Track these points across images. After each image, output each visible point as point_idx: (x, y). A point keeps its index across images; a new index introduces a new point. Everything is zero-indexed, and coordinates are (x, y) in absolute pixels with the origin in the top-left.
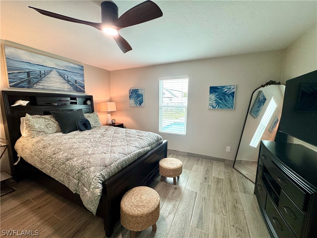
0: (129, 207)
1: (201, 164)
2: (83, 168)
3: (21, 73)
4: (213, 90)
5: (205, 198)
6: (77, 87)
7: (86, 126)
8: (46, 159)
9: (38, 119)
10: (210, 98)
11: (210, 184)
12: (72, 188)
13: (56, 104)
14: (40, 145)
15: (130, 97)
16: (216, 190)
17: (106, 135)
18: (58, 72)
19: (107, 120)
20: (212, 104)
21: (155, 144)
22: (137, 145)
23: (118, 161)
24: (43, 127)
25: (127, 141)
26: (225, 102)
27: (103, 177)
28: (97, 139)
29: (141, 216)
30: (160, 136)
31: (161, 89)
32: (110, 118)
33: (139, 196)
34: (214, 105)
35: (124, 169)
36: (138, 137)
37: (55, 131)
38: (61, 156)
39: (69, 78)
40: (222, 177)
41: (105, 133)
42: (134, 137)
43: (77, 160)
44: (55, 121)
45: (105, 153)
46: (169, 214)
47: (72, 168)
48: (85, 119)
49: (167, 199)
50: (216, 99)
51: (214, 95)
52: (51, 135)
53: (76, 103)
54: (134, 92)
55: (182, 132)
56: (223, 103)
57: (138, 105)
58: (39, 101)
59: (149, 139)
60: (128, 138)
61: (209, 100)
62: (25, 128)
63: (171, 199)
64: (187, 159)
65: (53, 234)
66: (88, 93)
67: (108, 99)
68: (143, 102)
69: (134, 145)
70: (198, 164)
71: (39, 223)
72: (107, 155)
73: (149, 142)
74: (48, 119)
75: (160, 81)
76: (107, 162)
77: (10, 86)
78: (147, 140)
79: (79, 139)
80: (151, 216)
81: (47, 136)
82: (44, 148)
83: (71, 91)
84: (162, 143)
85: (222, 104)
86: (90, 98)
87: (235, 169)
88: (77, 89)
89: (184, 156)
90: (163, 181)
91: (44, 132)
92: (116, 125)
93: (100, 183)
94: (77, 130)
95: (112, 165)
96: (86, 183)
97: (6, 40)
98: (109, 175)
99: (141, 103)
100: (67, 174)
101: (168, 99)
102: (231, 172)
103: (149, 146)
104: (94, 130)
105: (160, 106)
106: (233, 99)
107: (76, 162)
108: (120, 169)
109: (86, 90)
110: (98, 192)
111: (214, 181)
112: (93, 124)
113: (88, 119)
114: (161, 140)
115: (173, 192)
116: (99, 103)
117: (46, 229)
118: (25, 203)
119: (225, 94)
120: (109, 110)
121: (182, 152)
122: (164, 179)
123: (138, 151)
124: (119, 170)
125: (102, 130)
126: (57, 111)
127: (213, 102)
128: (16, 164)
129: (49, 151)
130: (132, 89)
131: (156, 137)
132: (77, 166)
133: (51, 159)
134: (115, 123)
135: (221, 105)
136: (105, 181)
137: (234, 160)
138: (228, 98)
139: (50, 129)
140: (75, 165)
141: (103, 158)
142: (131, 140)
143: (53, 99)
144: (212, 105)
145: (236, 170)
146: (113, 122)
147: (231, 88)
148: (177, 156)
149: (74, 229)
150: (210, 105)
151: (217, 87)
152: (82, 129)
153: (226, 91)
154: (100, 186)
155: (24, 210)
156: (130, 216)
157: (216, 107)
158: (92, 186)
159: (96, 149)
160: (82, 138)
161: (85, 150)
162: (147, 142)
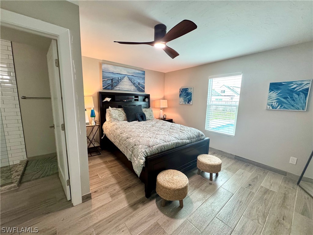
0: (163, 180)
1: (250, 170)
2: (135, 145)
3: (109, 80)
4: (274, 87)
5: (241, 202)
6: (139, 88)
7: (143, 118)
8: (117, 136)
9: (115, 111)
10: (270, 97)
11: (254, 191)
12: (128, 157)
13: (125, 101)
14: (115, 127)
15: (180, 95)
16: (259, 199)
17: (155, 126)
18: (128, 78)
19: (160, 115)
20: (272, 103)
21: (195, 139)
22: (177, 136)
23: (159, 145)
24: (117, 116)
25: (169, 132)
26: (293, 102)
27: (147, 153)
28: (148, 128)
29: (170, 189)
30: (202, 133)
31: (210, 87)
32: (162, 114)
33: (172, 176)
34: (275, 104)
35: (162, 152)
36: (180, 130)
37: (123, 120)
38: (124, 136)
39: (135, 82)
40: (275, 189)
41: (155, 124)
42: (177, 130)
43: (133, 139)
44: (124, 113)
45: (151, 138)
46: (198, 201)
47: (130, 143)
48: (142, 112)
49: (199, 189)
50: (278, 97)
51: (276, 93)
52: (121, 122)
53: (138, 100)
54: (184, 91)
55: (230, 132)
56: (289, 103)
57: (186, 103)
58: (117, 98)
59: (190, 133)
60: (171, 130)
61: (267, 99)
62: (108, 116)
63: (203, 191)
64: (233, 161)
65: (116, 184)
66: (147, 92)
67: (162, 97)
68: (191, 100)
69: (174, 136)
70: (246, 169)
71: (110, 175)
72: (151, 139)
73: (189, 136)
74: (120, 111)
75: (209, 79)
76: (151, 144)
77: (103, 89)
78: (187, 133)
79: (136, 126)
80: (177, 192)
81: (118, 122)
82: (116, 129)
83: (135, 91)
84: (204, 139)
85: (287, 104)
86: (148, 96)
87: (300, 186)
88: (139, 89)
89: (231, 158)
90: (199, 174)
91: (117, 119)
92: (166, 119)
93: (144, 156)
94: (137, 120)
95: (154, 147)
96: (136, 154)
97: (103, 60)
98: (151, 153)
99: (189, 101)
100: (127, 147)
101: (228, 97)
102: (292, 189)
103: (189, 139)
104: (148, 121)
105: (208, 104)
106: (306, 97)
107: (131, 140)
108: (160, 151)
109: (145, 90)
110: (142, 161)
111: (260, 190)
112: (148, 117)
113: (145, 113)
114: (203, 136)
115: (207, 186)
116: (154, 101)
117: (113, 180)
118: (105, 162)
119: (292, 91)
120: (162, 107)
121: (228, 154)
122: (201, 173)
123: (176, 141)
124: (158, 152)
125: (153, 123)
126: (125, 105)
127: (274, 101)
128: (102, 138)
129: (118, 131)
130: (182, 88)
131: (197, 132)
132: (132, 143)
133: (119, 137)
134: (166, 118)
135: (285, 105)
136: (148, 156)
137: (300, 175)
138: (296, 96)
139: (121, 118)
140: (131, 142)
141: (149, 140)
142: (173, 132)
143: (124, 97)
144: (272, 105)
145: (300, 188)
146: (165, 117)
147: (303, 84)
148: (222, 156)
149: (128, 185)
150: (269, 105)
151: (281, 83)
152: (140, 120)
153: (295, 88)
154: (144, 158)
155: (104, 166)
156: (162, 186)
157: (277, 107)
158: (139, 157)
159: (145, 134)
160: (139, 126)
161: (138, 134)
162: (187, 136)
